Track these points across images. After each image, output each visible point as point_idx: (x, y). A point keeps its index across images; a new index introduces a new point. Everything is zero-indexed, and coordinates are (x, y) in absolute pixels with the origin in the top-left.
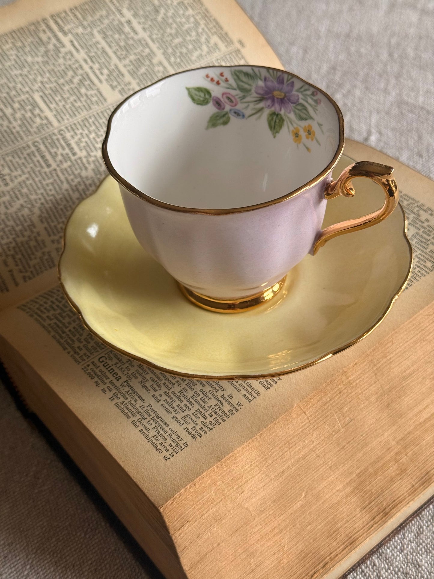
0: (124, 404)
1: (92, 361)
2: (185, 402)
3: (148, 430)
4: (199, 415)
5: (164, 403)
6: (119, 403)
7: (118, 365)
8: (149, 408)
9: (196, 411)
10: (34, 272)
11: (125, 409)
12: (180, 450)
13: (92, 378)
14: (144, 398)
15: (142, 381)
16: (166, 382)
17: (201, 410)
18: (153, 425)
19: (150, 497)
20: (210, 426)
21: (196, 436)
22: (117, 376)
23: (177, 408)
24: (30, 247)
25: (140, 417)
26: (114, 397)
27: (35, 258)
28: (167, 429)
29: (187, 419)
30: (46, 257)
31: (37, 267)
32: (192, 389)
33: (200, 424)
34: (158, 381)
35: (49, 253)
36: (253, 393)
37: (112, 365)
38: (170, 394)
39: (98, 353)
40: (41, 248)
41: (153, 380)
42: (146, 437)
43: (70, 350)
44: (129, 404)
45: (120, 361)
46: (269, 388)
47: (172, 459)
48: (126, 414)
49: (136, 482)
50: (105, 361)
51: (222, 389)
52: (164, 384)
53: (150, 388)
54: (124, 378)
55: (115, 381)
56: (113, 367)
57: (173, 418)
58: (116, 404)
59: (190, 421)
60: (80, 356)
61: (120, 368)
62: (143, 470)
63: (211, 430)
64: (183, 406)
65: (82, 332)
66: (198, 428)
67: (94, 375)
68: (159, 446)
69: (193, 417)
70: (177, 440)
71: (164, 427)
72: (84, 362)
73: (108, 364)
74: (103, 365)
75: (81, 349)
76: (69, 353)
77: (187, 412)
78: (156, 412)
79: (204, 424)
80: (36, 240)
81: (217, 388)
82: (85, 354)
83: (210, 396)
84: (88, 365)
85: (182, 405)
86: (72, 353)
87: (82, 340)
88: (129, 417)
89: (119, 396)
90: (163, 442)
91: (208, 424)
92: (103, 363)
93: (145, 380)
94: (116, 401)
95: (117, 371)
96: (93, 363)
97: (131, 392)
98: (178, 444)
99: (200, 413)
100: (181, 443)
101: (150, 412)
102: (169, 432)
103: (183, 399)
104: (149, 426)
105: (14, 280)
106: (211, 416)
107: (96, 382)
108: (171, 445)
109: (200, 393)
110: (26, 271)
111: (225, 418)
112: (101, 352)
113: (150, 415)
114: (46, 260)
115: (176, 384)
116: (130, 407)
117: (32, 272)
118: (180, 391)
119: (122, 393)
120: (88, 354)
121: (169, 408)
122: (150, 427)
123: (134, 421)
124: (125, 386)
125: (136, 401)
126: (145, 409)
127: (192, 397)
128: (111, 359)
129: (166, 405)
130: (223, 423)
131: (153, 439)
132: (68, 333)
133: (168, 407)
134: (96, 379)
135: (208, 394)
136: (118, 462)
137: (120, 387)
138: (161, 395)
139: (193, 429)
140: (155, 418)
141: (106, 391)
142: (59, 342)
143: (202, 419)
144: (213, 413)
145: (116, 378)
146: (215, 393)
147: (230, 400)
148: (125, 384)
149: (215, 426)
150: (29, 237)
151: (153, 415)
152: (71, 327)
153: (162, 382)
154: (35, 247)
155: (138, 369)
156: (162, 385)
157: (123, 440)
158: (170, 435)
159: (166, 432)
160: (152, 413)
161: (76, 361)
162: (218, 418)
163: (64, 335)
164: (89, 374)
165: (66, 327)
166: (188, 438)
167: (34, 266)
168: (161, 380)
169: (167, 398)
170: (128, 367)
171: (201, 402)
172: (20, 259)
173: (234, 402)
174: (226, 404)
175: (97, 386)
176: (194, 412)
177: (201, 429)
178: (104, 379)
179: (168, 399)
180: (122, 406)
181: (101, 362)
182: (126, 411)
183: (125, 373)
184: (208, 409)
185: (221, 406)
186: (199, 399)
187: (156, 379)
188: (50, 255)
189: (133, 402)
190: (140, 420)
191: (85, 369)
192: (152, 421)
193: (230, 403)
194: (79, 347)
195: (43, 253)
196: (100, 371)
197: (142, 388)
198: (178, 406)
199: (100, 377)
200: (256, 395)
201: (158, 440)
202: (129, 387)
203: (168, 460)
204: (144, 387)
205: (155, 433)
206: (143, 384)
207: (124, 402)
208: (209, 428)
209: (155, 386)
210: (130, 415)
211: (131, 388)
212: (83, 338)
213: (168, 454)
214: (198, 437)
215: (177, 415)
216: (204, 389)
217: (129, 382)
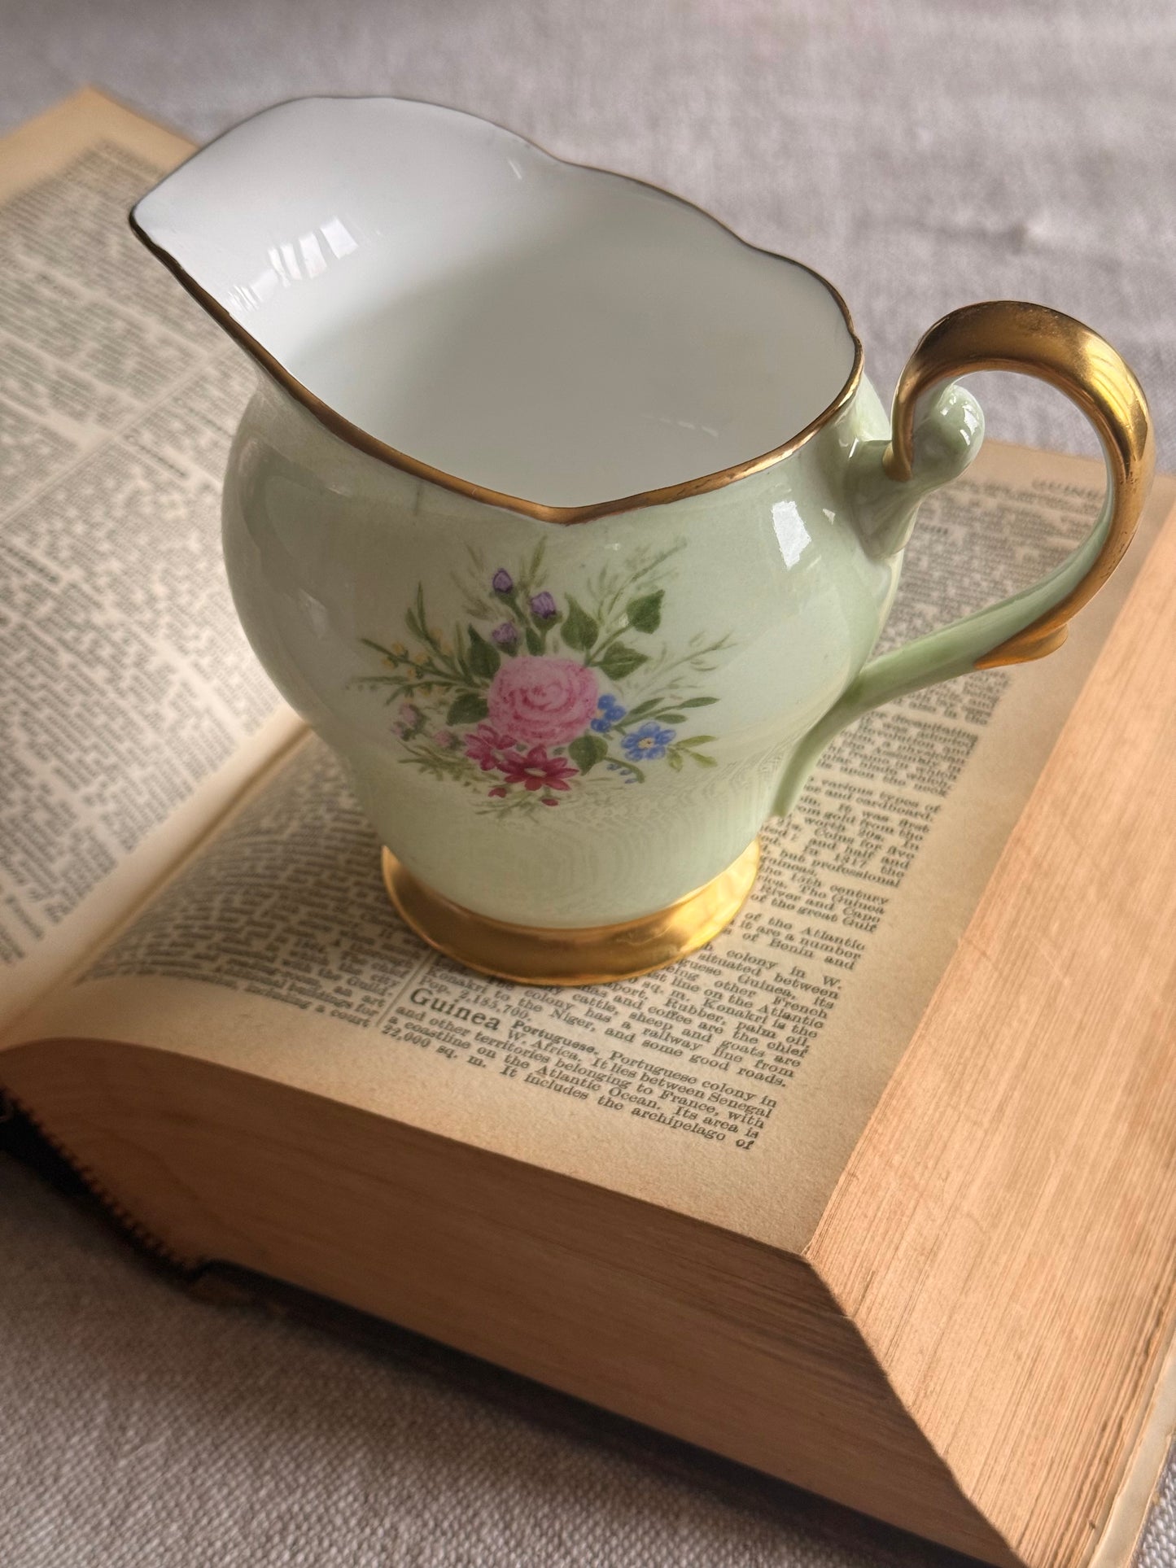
0: (549, 1072)
1: (395, 1008)
2: (697, 1021)
3: (653, 1104)
4: (751, 1035)
5: (647, 1038)
6: (535, 1076)
7: (472, 997)
8: (618, 1061)
9: (738, 1028)
10: (70, 891)
11: (559, 1082)
12: (763, 1119)
13: (425, 1045)
14: (589, 1044)
15: (557, 1011)
16: (620, 994)
17: (749, 1023)
18: (658, 1091)
19: (765, 1240)
20: (794, 1047)
21: (780, 1077)
22: (487, 1020)
23: (686, 1038)
24: (36, 828)
25: (610, 1087)
26: (513, 1067)
27: (61, 853)
28: (698, 1087)
29: (729, 1050)
30: (85, 845)
31: (74, 876)
32: (696, 989)
33: (768, 1051)
34: (598, 998)
35: (89, 831)
36: (846, 949)
37: (456, 1001)
38: (648, 1016)
39: (398, 989)
40: (66, 825)
41: (584, 1001)
42: (661, 1119)
43: (316, 1003)
44: (563, 1069)
45: (468, 988)
46: (875, 926)
47: (758, 1142)
48: (570, 1092)
49: (706, 1220)
50: (431, 998)
51: (768, 965)
52: (618, 1000)
53: (588, 1019)
54: (507, 1021)
55: (488, 1033)
56: (462, 1004)
57: (693, 1060)
58: (530, 1080)
59: (738, 1053)
60: (355, 1006)
61: (481, 1000)
62: (704, 1188)
63: (804, 1054)
64: (698, 1030)
65: (322, 956)
66: (769, 1059)
67: (424, 1037)
68: (708, 1128)
69: (742, 1044)
70: (740, 1101)
71: (688, 1086)
72: (375, 1018)
73: (444, 1004)
74: (433, 1007)
75: (348, 993)
76: (321, 1010)
77: (717, 1040)
78: (641, 1062)
79: (779, 1047)
80: (47, 807)
81: (754, 967)
82: (367, 999)
83: (749, 987)
84: (394, 1021)
85: (694, 1027)
86: (330, 1008)
87: (335, 972)
88: (585, 1096)
89: (523, 1059)
91: (787, 1045)
92: (428, 1005)
93: (565, 1007)
94: (522, 1074)
95: (475, 1009)
96: (401, 1011)
97: (545, 1042)
98: (748, 1109)
99: (752, 1029)
100: (755, 1103)
101: (626, 1067)
102: (708, 1092)
103: (686, 1015)
104: (648, 1098)
105: (27, 921)
106: (782, 1027)
107: (441, 1050)
108: (733, 1116)
109: (721, 990)
110: (51, 893)
111: (818, 1020)
112: (404, 981)
113: (633, 1075)
114: (90, 851)
115: (648, 990)
116: (571, 1074)
117: (64, 892)
118: (669, 1001)
119: (527, 1051)
120: (373, 996)
121: (670, 1045)
122: (654, 1097)
123: (602, 1098)
124: (523, 1035)
126: (610, 1065)
127: (707, 1003)
128: (441, 989)
129: (653, 1040)
130: (820, 1031)
131: (680, 1118)
132: (285, 969)
133: (661, 1043)
134: (436, 1044)
135: (741, 986)
136: (631, 1194)
137: (512, 1041)
138: (627, 1026)
139: (761, 1065)
140: (651, 1076)
141: (481, 1061)
142: (277, 997)
143: (764, 1041)
144: (782, 1021)
145: (487, 1026)
146: (754, 978)
147: (801, 981)
148: (520, 1030)
149: (807, 1044)
150: (25, 802)
151: (640, 1071)
152: (283, 955)
153: (609, 998)
154: (49, 823)
156: (612, 1003)
157: (605, 1145)
158: (716, 1098)
159: (700, 1094)
160: (634, 1068)
161: (354, 1021)
162: (800, 1026)
163: (278, 978)
164: (407, 1038)
165: (272, 960)
166: (764, 1089)
167: (65, 874)
168: (604, 995)
169: (645, 1026)
170: (498, 993)
171: (738, 1008)
172: (23, 864)
173: (814, 979)
174: (797, 992)
175: (449, 1056)
176: (736, 1033)
177: (779, 1059)
178: (458, 1036)
179: (652, 1028)
180: (548, 1078)
181: (423, 1004)
182: (568, 1085)
183: (502, 1007)
184: (764, 1015)
185: (789, 1000)
186: (725, 1002)
187: (590, 996)
188: (93, 839)
189: (567, 1061)
190: (616, 1092)
191: (390, 1030)
192: (647, 1085)
193: (806, 987)
194: (338, 990)
195: (76, 837)
196: (432, 1022)
197: (569, 1026)
198: (687, 1033)
199: (443, 1037)
200: (855, 951)
201: (695, 1117)
202: (533, 1033)
203: (753, 1148)
204: (571, 1021)
205: (676, 1106)
206: (564, 1016)
207: (545, 1069)
208: (795, 1052)
209: (596, 1011)
210: (584, 1090)
211: (540, 1035)
212: (333, 968)
213: (741, 1136)
214: (786, 1080)
215: (698, 1053)
216: (723, 979)
217: (527, 1024)
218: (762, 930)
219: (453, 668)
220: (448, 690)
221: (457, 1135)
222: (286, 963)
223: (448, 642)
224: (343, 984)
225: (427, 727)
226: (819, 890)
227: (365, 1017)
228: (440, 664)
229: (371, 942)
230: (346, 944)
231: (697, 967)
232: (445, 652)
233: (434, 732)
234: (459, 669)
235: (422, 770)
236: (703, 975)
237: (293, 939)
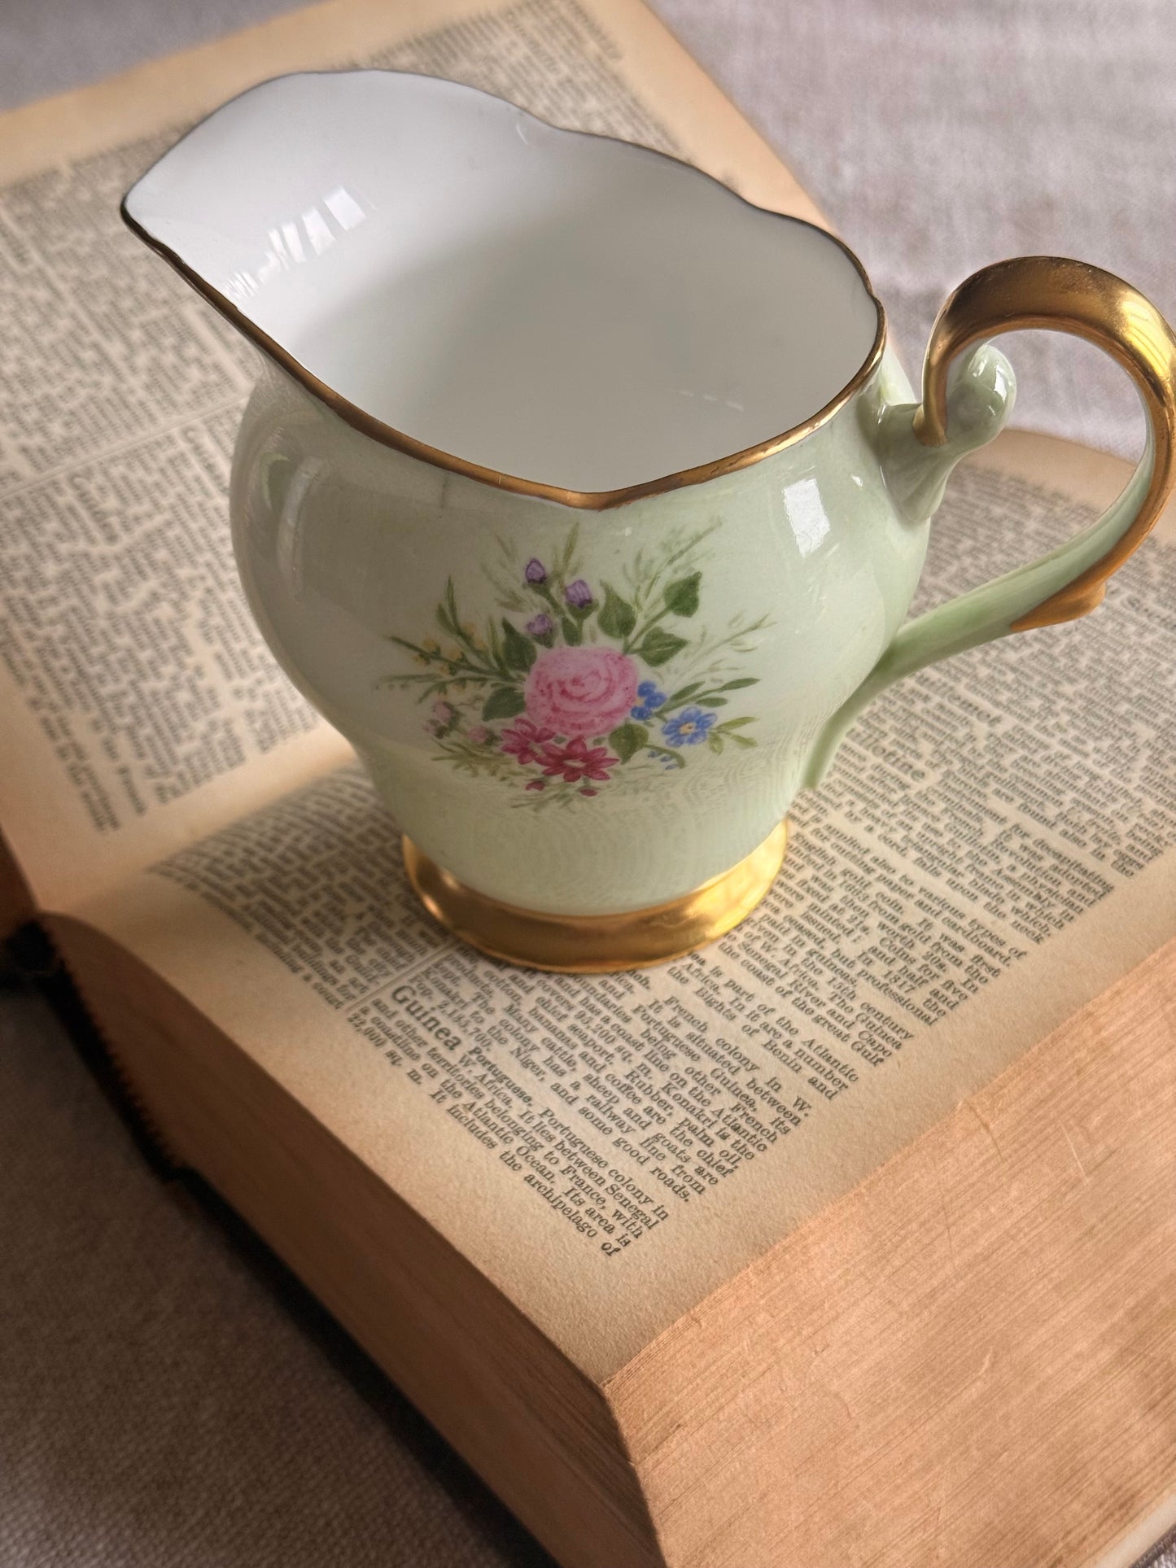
0: (474, 1109)
1: (374, 998)
2: (647, 1102)
3: (550, 1177)
4: (689, 1136)
5: (588, 1105)
6: (461, 1109)
7: (450, 1009)
8: (546, 1120)
9: (681, 1124)
10: (188, 776)
11: (478, 1123)
12: (645, 1229)
13: (379, 1043)
14: (529, 1093)
15: (519, 1049)
16: (590, 1050)
17: (694, 1122)
18: (564, 1164)
19: (572, 1357)
20: (723, 1163)
21: (689, 1189)
22: (450, 1038)
23: (624, 1118)
24: (175, 706)
25: (522, 1143)
26: (445, 1093)
27: (191, 738)
28: (603, 1173)
29: (658, 1145)
30: (220, 735)
31: (196, 762)
32: (663, 1068)
33: (695, 1158)
34: (566, 1049)
35: (227, 724)
36: (837, 1074)
37: (433, 1009)
38: (603, 1082)
39: (388, 980)
40: (206, 711)
41: (551, 1047)
42: (547, 1195)
43: (308, 970)
44: (489, 1110)
45: (453, 999)
46: (882, 1060)
47: (625, 1251)
48: (482, 1137)
49: (528, 1315)
50: (412, 999)
51: (749, 1067)
52: (584, 1056)
53: (543, 1067)
54: (469, 1043)
55: (443, 1051)
56: (437, 1014)
57: (617, 1143)
58: (453, 1112)
59: (665, 1151)
60: (338, 986)
61: (455, 1016)
62: (544, 1281)
63: (728, 1175)
64: (641, 1113)
65: (338, 923)
66: (690, 1168)
67: (383, 1036)
68: (586, 1219)
69: (675, 1142)
70: (635, 1202)
71: (595, 1167)
72: (351, 1003)
73: (420, 1008)
74: (408, 1009)
75: (340, 970)
76: (307, 978)
77: (654, 1129)
78: (567, 1129)
79: (708, 1159)
80: (194, 689)
81: (735, 1063)
82: (353, 982)
83: (717, 1084)
84: (365, 1011)
85: (639, 1109)
86: (317, 979)
87: (342, 945)
88: (492, 1145)
89: (459, 1088)
90: (596, 1208)
91: (717, 1157)
92: (405, 1005)
93: (529, 1047)
94: (450, 1102)
95: (445, 1023)
96: (377, 1004)
97: (490, 1077)
98: (637, 1213)
99: (693, 1130)
100: (647, 1209)
101: (550, 1129)
102: (610, 1181)
103: (639, 1094)
104: (550, 1167)
105: (133, 796)
106: (724, 1137)
107: (391, 1055)
108: (618, 1215)
109: (688, 1078)
110: (167, 773)
111: (765, 1142)
112: (397, 974)
113: (551, 1138)
114: (221, 743)
115: (618, 1056)
116: (493, 1118)
117: (181, 776)
118: (631, 1074)
119: (468, 1082)
120: (362, 980)
121: (605, 1119)
122: (555, 1169)
123: (507, 1153)
124: (474, 1063)
125: (508, 1102)
126: (536, 1122)
127: (667, 1089)
128: (427, 993)
129: (593, 1109)
130: (759, 1155)
131: (566, 1200)
132: (301, 927)
133: (598, 1114)
134: (390, 1046)
135: (711, 1080)
136: (473, 1262)
137: (459, 1066)
138: (576, 1086)
139: (678, 1171)
140: (567, 1145)
141: (420, 1077)
142: (278, 952)
143: (699, 1146)
144: (729, 1131)
145: (446, 1043)
146: (728, 1075)
147: (773, 1094)
148: (474, 1057)
149: (737, 1164)
150: (174, 678)
151: (559, 1138)
152: (308, 913)
153: (577, 1052)
154: (190, 706)
155: (506, 1017)
156: (577, 1058)
157: (479, 1203)
158: (613, 1190)
159: (601, 1181)
160: (556, 1133)
161: (330, 1000)
162: (743, 1142)
163: (290, 934)
164: (369, 1033)
165: (295, 913)
166: (665, 1196)
167: (188, 759)
168: (574, 1047)
169: (593, 1092)
170: (477, 1013)
171: (693, 1102)
172: (149, 739)
173: (786, 1098)
174: (762, 1105)
175: (393, 1063)
176: (677, 1129)
177: (699, 1171)
178: (413, 1046)
179: (599, 1096)
180: (470, 1116)
181: (401, 1002)
182: (483, 1128)
183: (470, 1029)
184: (714, 1119)
185: (749, 1111)
186: (684, 1093)
187: (559, 1044)
188: (229, 731)
189: (498, 1104)
190: (524, 1151)
191: (355, 1021)
192: (557, 1154)
193: (773, 1102)
194: (334, 965)
195: (213, 726)
196: (399, 1024)
197: (521, 1069)
198: (628, 1112)
199: (400, 1041)
200: (846, 1081)
201: (581, 1203)
202: (484, 1065)
203: (615, 1256)
204: (526, 1064)
205: (570, 1185)
206: (522, 1057)
207: (473, 1105)
208: (720, 1168)
209: (557, 1061)
210: (495, 1139)
211: (489, 1069)
212: (342, 941)
213: (612, 1240)
214: (693, 1194)
215: (627, 1137)
216: (697, 1067)
217: (484, 1053)
218: (765, 1026)
219: (487, 662)
220: (483, 685)
221: (353, 1146)
222: (305, 922)
223: (481, 636)
224: (341, 959)
225: (462, 724)
226: (849, 1003)
227: (341, 998)
228: (474, 660)
229: (390, 925)
230: (369, 918)
231: (679, 1045)
232: (478, 646)
233: (469, 729)
234: (495, 664)
235: (457, 767)
236: (681, 1055)
237: (325, 898)
